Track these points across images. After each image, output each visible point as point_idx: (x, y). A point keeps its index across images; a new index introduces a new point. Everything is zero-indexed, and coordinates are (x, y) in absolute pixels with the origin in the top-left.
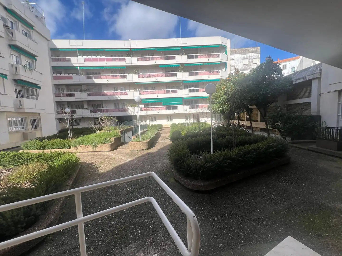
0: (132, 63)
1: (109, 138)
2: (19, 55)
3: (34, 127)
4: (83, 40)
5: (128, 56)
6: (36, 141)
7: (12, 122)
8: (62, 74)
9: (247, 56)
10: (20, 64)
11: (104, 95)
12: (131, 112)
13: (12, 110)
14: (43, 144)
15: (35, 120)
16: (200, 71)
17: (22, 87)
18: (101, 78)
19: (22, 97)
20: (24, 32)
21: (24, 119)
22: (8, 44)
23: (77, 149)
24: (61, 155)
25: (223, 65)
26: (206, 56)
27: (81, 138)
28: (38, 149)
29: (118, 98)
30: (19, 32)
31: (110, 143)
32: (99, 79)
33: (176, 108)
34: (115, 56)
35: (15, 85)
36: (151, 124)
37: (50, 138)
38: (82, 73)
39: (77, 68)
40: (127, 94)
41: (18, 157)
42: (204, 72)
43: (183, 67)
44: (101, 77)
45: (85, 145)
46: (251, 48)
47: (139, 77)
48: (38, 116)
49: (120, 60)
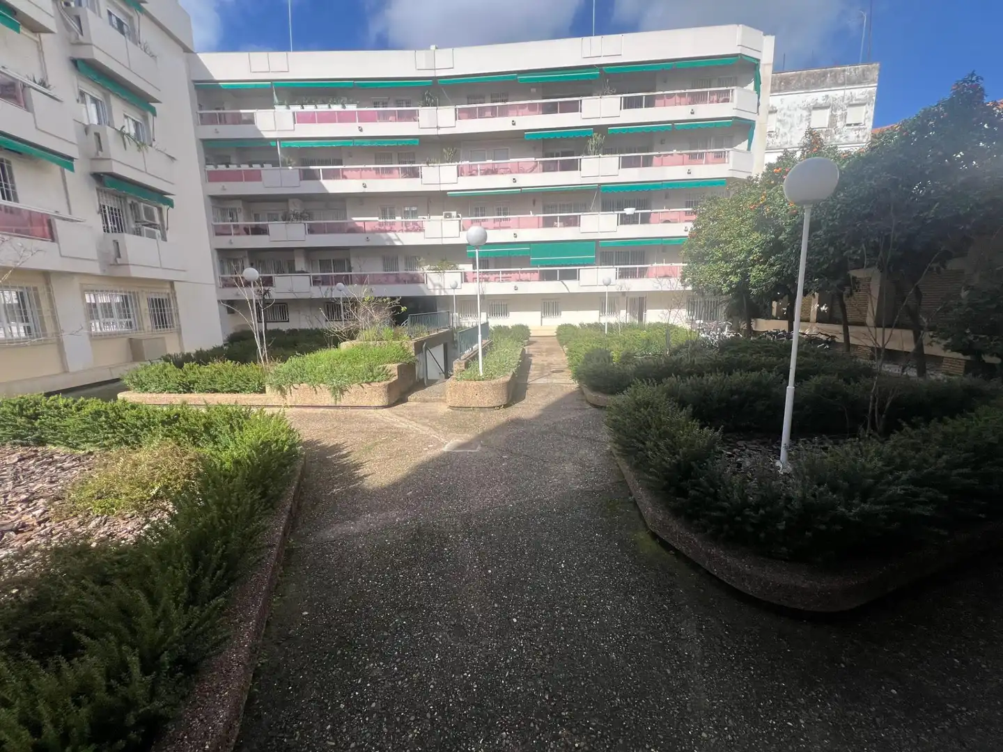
0: (439, 125)
1: (381, 364)
2: (106, 97)
3: (159, 321)
4: (289, 53)
5: (426, 104)
6: (165, 367)
7: (99, 307)
8: (231, 164)
9: (827, 96)
10: (109, 126)
11: (354, 230)
12: (434, 285)
13: (95, 269)
14: (184, 377)
15: (160, 303)
16: (661, 153)
17: (121, 198)
18: (345, 177)
19: (120, 229)
20: (114, 20)
21: (130, 297)
22: (70, 57)
23: (284, 397)
24: (240, 417)
25: (741, 129)
26: (683, 99)
27: (294, 361)
28: (171, 391)
29: (395, 240)
30: (100, 16)
31: (383, 383)
32: (339, 179)
33: (573, 275)
34: (385, 105)
35: (98, 190)
36: (493, 326)
37: (203, 358)
38: (289, 162)
39: (273, 144)
40: (421, 230)
41: (106, 417)
42: (672, 155)
43: (602, 137)
44: (345, 173)
45: (310, 383)
46: (846, 68)
47: (460, 173)
48: (168, 291)
49: (401, 117)
